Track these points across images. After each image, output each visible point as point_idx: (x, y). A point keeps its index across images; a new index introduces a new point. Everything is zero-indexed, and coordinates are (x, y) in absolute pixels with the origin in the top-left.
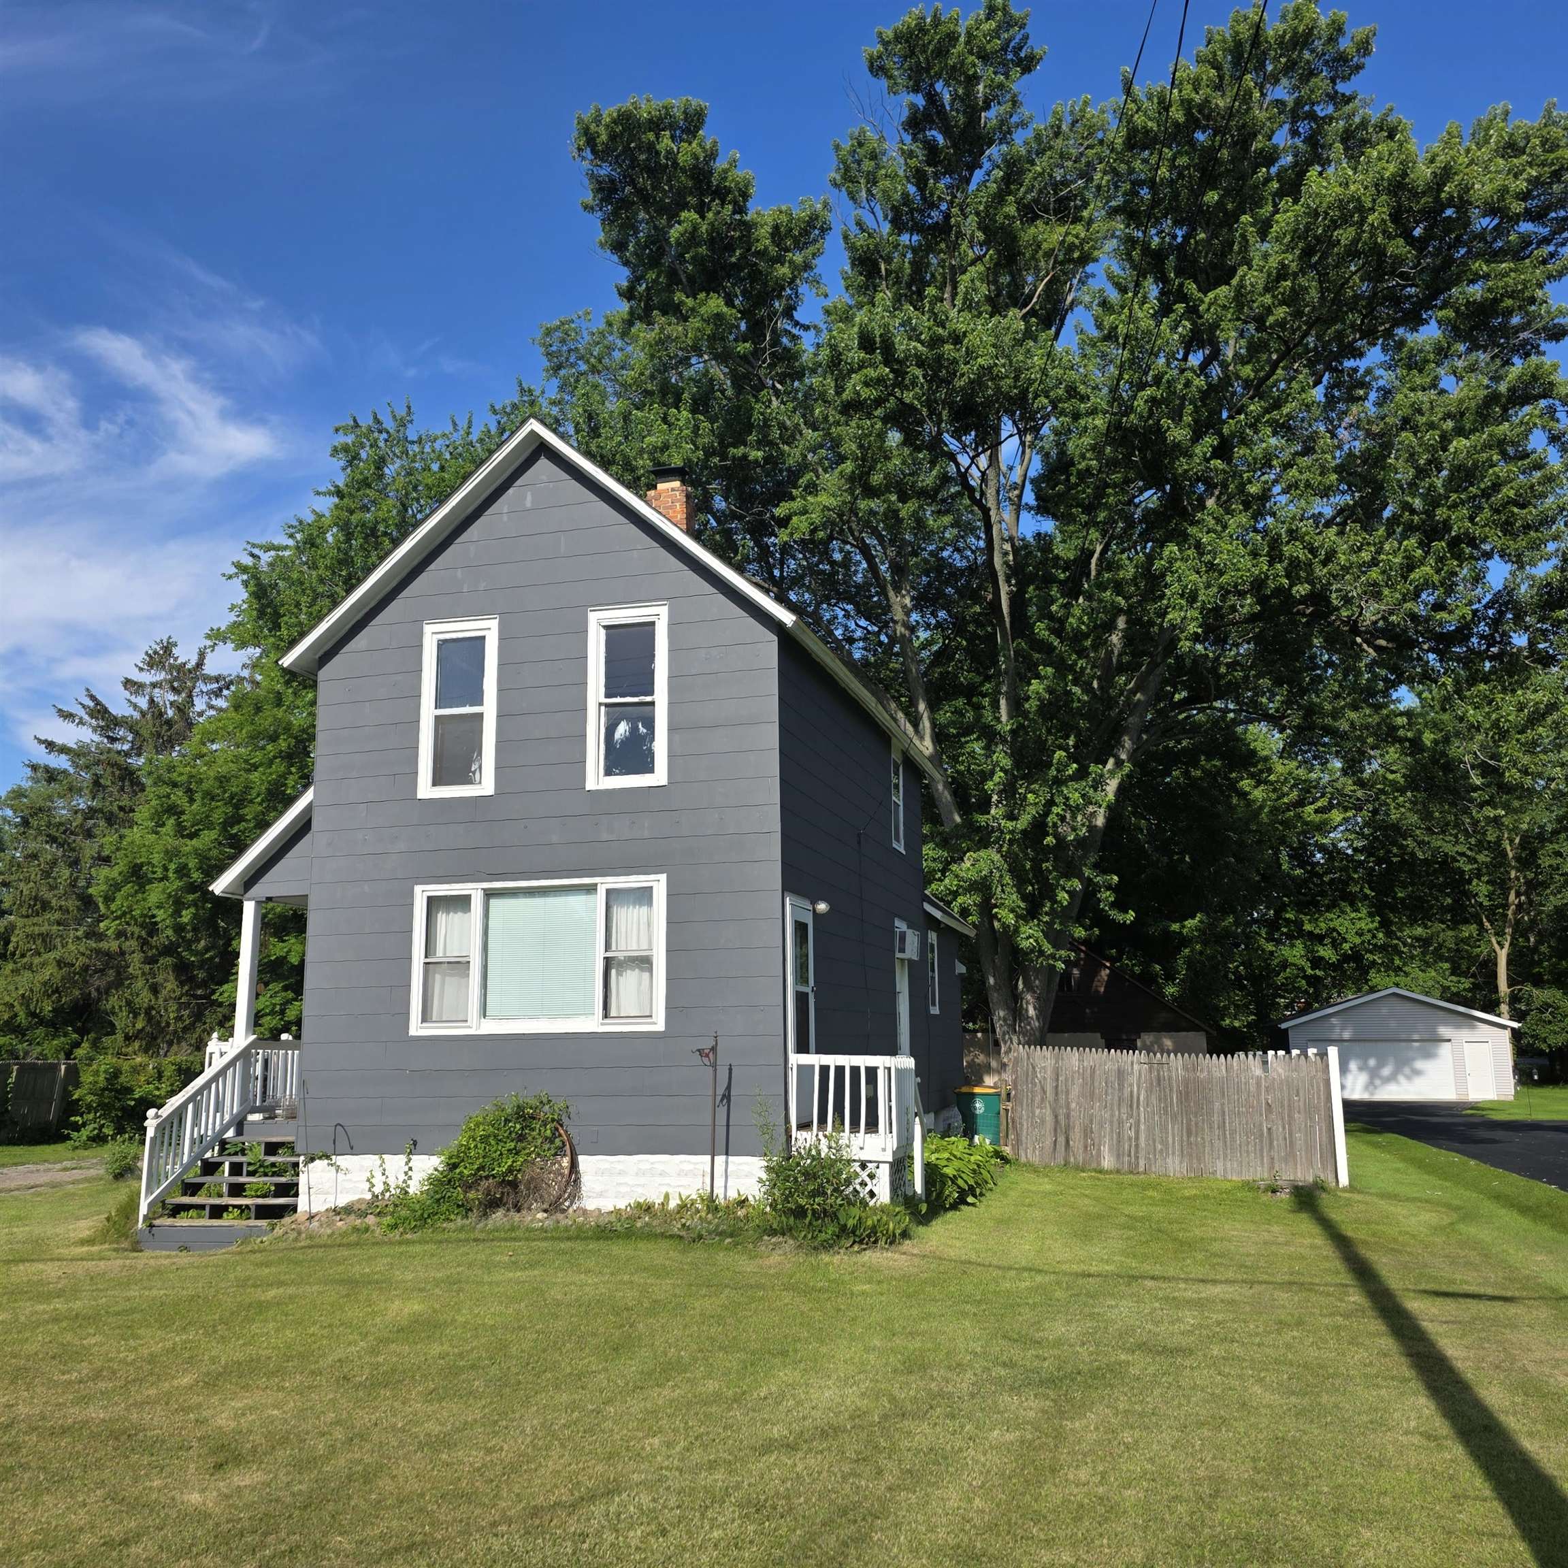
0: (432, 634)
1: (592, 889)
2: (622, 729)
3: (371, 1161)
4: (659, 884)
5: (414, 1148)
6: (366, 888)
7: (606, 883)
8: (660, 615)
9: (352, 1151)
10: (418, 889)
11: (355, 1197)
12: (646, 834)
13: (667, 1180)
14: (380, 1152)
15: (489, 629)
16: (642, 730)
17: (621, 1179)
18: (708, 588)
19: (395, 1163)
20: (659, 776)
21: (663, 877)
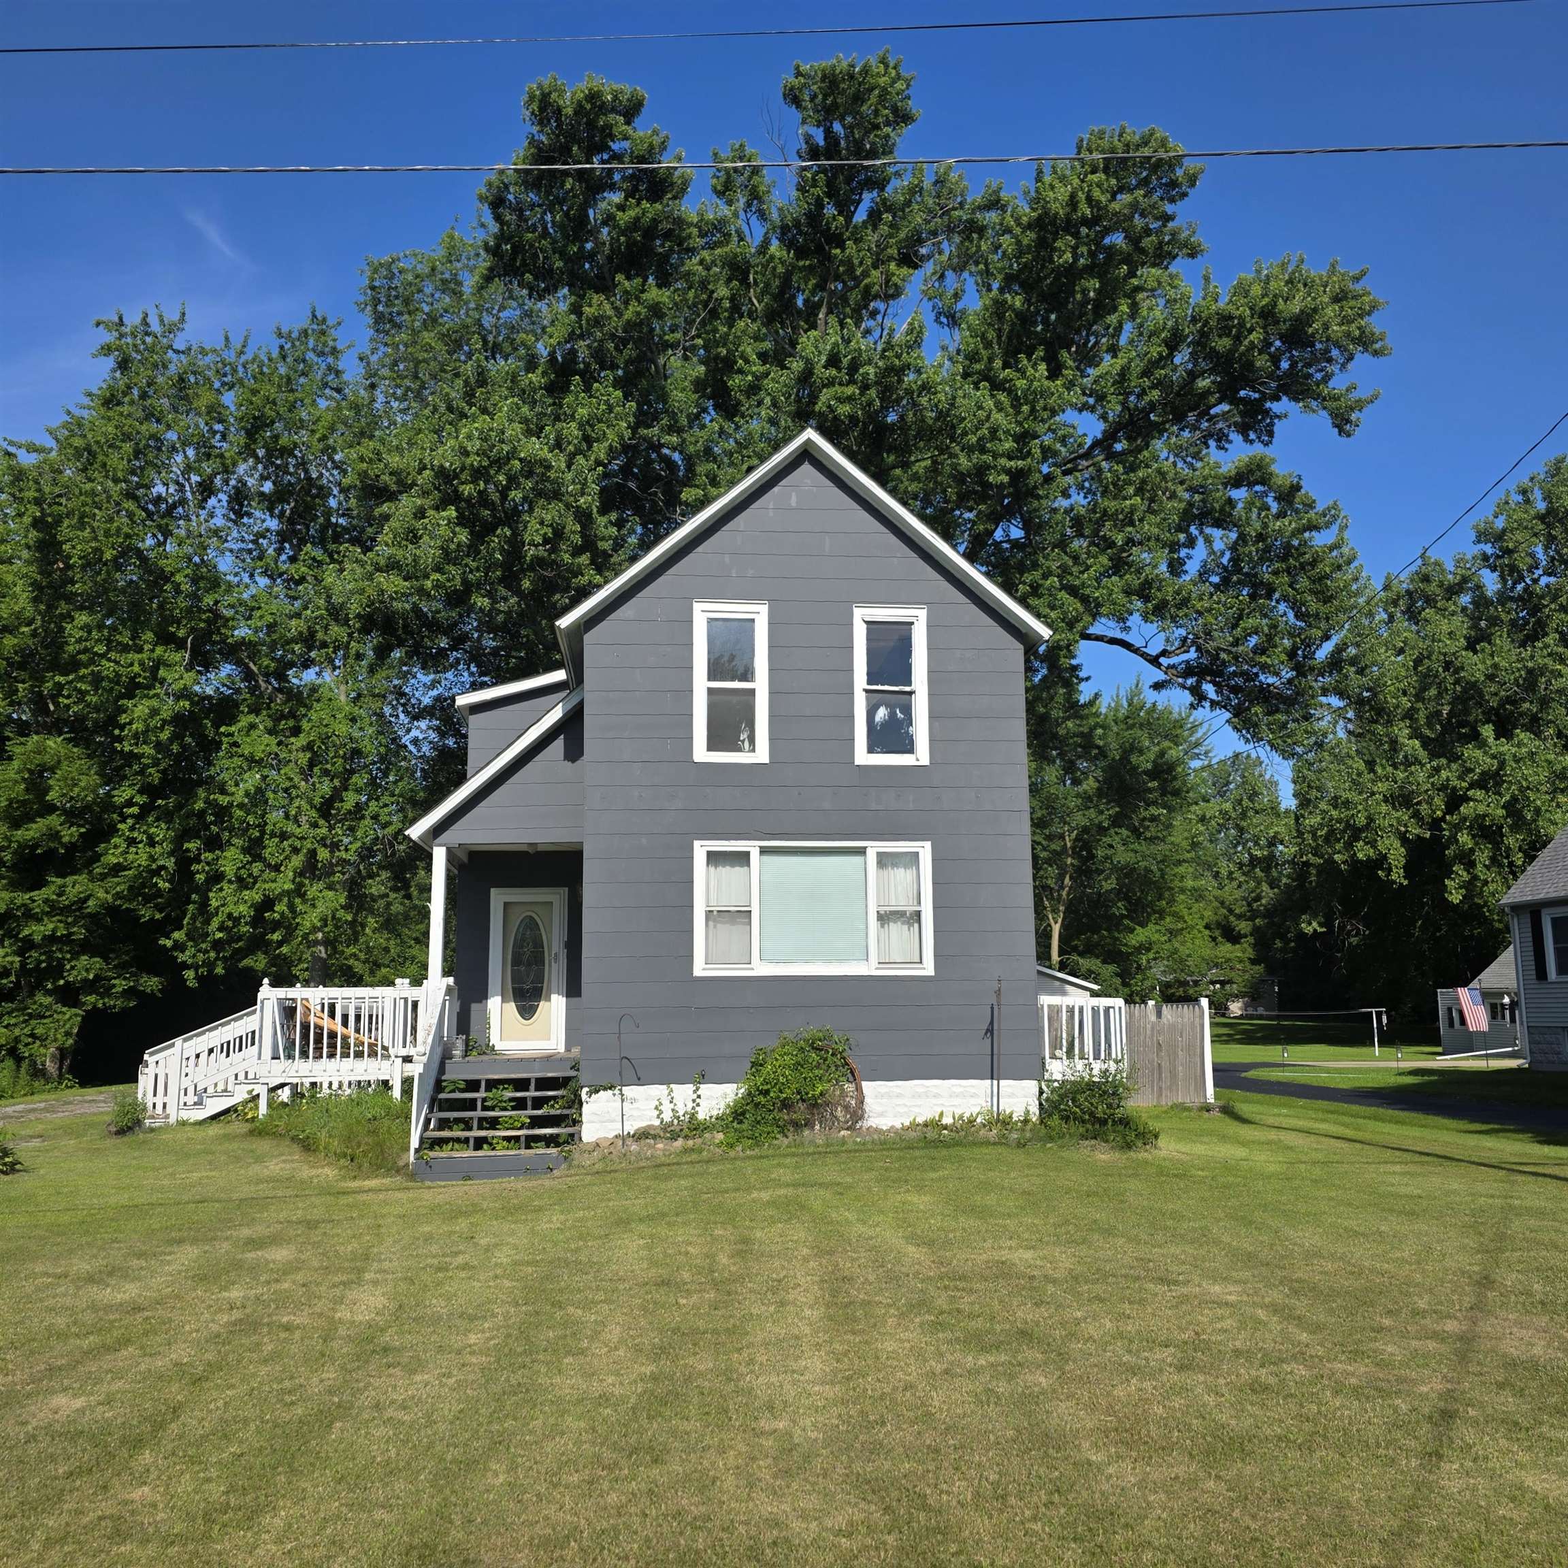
0: (702, 613)
1: (862, 852)
2: (882, 713)
3: (659, 1091)
4: (925, 850)
5: (703, 1078)
6: (644, 841)
7: (874, 848)
8: (919, 619)
9: (639, 1081)
10: (697, 844)
11: (644, 1124)
12: (911, 806)
13: (940, 1101)
14: (667, 1082)
15: (760, 614)
16: (900, 715)
17: (899, 1101)
18: (961, 598)
19: (683, 1093)
20: (922, 755)
21: (928, 845)
